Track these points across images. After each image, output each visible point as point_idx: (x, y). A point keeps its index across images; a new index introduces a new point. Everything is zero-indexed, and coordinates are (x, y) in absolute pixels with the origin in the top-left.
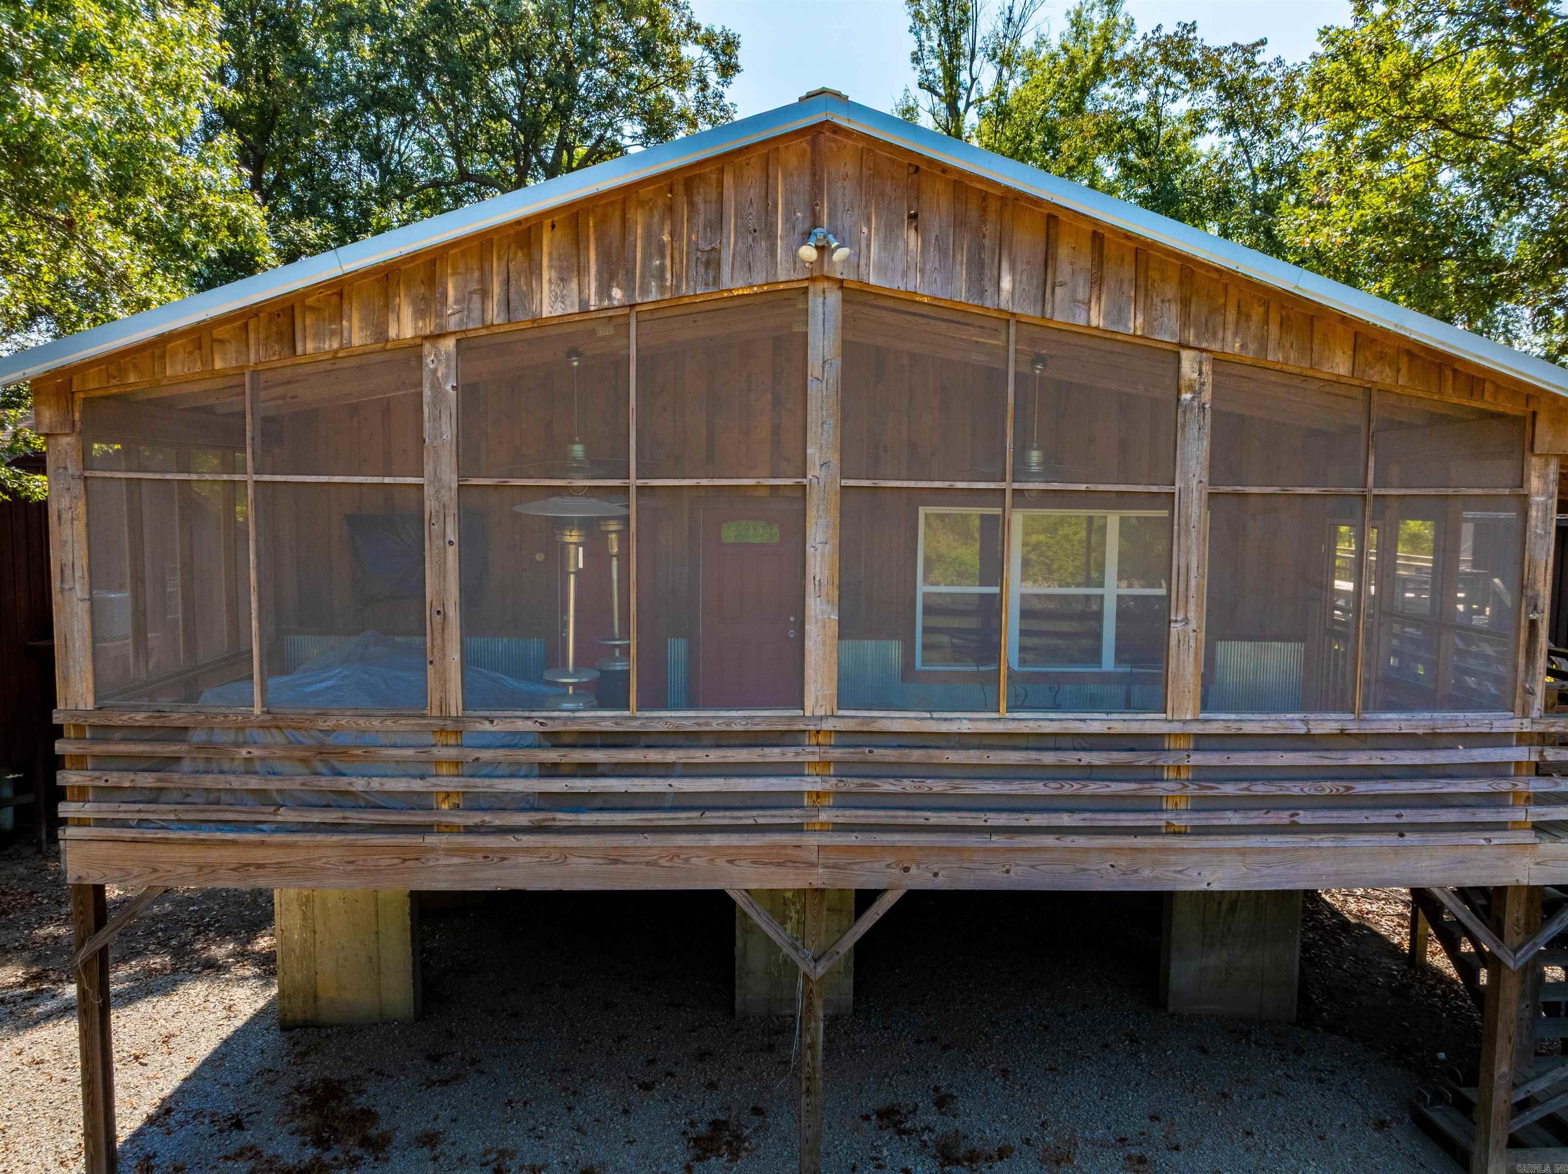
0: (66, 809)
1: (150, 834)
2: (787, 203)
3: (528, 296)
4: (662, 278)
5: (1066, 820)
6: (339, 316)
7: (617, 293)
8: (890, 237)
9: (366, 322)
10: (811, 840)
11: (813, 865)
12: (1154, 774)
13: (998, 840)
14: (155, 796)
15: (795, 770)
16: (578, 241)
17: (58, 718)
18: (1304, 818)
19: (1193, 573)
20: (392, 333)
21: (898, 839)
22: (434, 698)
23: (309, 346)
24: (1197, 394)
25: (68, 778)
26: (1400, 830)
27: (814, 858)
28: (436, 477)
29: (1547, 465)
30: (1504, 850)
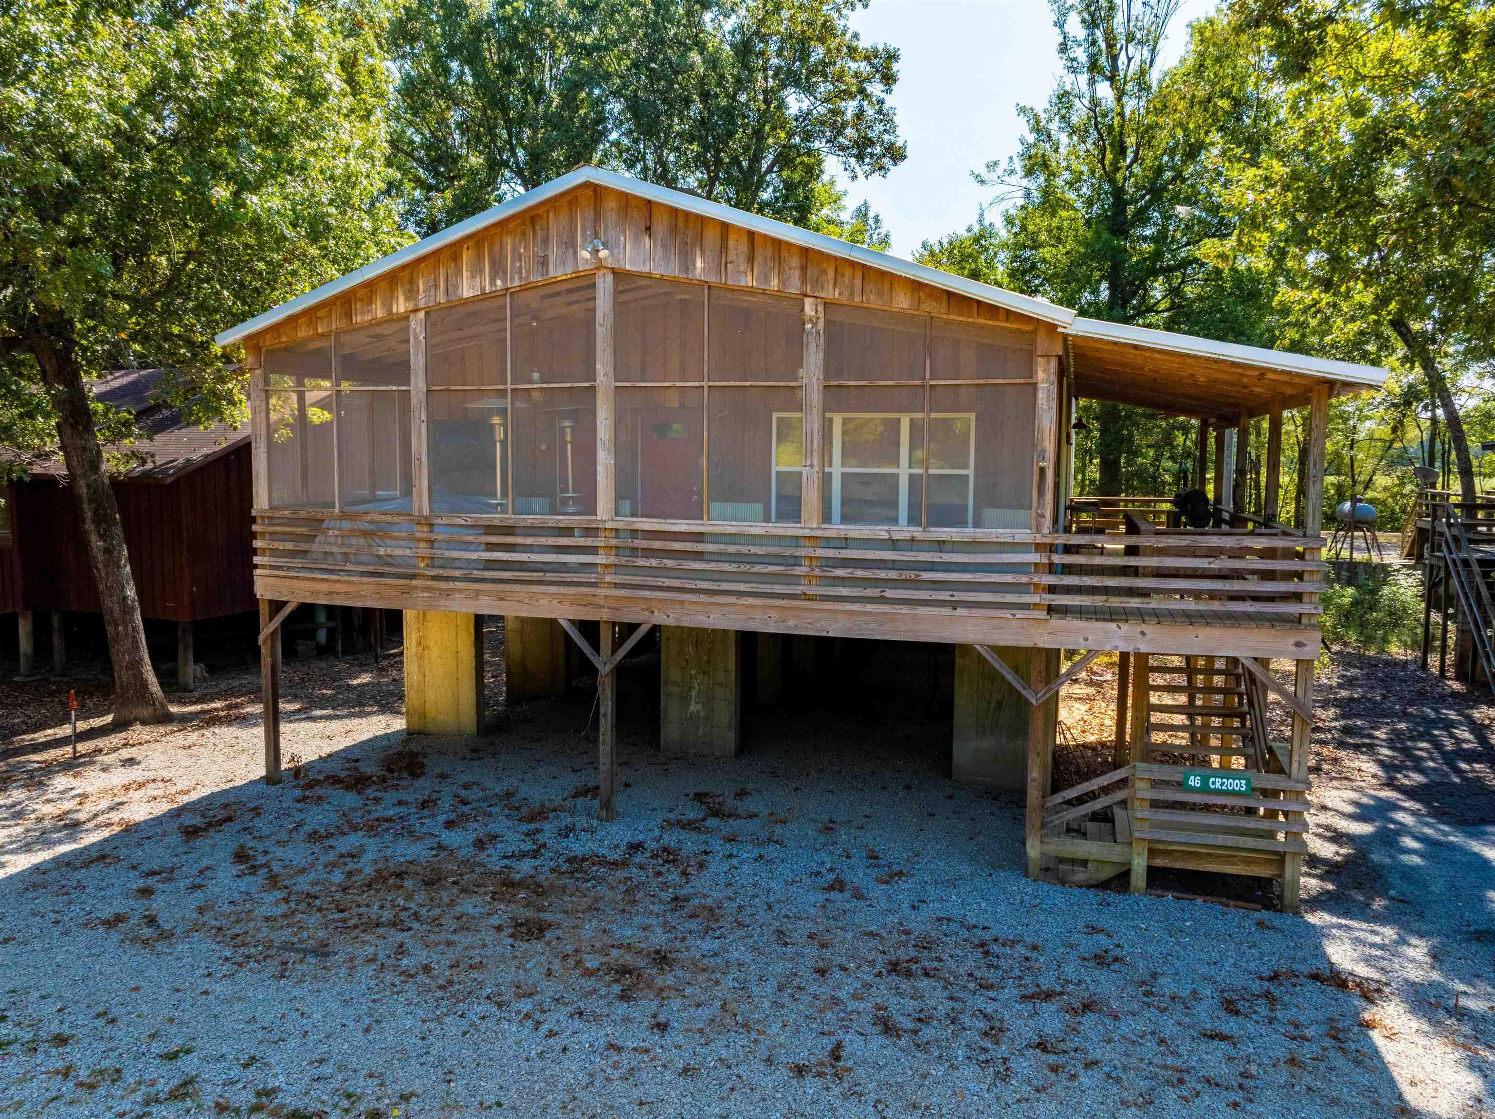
0: (257, 560)
1: (291, 574)
2: (583, 226)
3: (456, 287)
4: (520, 273)
5: (742, 587)
6: (370, 301)
7: (499, 283)
8: (637, 240)
9: (383, 305)
10: (602, 592)
11: (602, 607)
12: (796, 561)
13: (703, 598)
14: (293, 554)
15: (592, 550)
16: (479, 256)
17: (254, 513)
18: (889, 593)
19: (815, 436)
20: (395, 310)
21: (648, 594)
22: (416, 506)
23: (358, 319)
24: (815, 325)
25: (258, 544)
26: (954, 605)
27: (602, 602)
28: (416, 386)
29: (1048, 362)
30: (1025, 623)
